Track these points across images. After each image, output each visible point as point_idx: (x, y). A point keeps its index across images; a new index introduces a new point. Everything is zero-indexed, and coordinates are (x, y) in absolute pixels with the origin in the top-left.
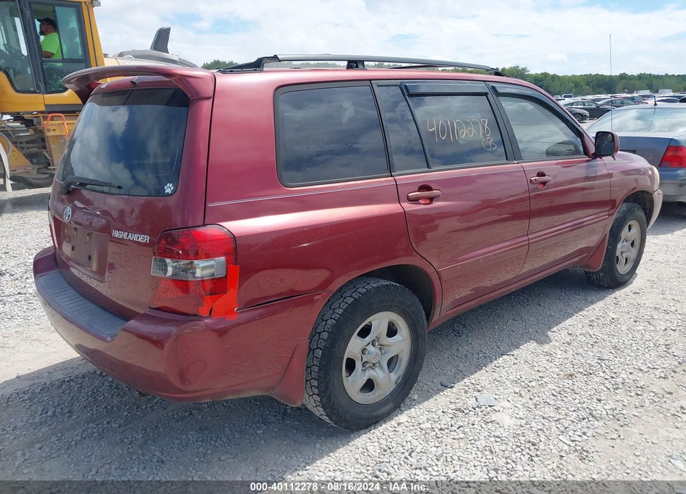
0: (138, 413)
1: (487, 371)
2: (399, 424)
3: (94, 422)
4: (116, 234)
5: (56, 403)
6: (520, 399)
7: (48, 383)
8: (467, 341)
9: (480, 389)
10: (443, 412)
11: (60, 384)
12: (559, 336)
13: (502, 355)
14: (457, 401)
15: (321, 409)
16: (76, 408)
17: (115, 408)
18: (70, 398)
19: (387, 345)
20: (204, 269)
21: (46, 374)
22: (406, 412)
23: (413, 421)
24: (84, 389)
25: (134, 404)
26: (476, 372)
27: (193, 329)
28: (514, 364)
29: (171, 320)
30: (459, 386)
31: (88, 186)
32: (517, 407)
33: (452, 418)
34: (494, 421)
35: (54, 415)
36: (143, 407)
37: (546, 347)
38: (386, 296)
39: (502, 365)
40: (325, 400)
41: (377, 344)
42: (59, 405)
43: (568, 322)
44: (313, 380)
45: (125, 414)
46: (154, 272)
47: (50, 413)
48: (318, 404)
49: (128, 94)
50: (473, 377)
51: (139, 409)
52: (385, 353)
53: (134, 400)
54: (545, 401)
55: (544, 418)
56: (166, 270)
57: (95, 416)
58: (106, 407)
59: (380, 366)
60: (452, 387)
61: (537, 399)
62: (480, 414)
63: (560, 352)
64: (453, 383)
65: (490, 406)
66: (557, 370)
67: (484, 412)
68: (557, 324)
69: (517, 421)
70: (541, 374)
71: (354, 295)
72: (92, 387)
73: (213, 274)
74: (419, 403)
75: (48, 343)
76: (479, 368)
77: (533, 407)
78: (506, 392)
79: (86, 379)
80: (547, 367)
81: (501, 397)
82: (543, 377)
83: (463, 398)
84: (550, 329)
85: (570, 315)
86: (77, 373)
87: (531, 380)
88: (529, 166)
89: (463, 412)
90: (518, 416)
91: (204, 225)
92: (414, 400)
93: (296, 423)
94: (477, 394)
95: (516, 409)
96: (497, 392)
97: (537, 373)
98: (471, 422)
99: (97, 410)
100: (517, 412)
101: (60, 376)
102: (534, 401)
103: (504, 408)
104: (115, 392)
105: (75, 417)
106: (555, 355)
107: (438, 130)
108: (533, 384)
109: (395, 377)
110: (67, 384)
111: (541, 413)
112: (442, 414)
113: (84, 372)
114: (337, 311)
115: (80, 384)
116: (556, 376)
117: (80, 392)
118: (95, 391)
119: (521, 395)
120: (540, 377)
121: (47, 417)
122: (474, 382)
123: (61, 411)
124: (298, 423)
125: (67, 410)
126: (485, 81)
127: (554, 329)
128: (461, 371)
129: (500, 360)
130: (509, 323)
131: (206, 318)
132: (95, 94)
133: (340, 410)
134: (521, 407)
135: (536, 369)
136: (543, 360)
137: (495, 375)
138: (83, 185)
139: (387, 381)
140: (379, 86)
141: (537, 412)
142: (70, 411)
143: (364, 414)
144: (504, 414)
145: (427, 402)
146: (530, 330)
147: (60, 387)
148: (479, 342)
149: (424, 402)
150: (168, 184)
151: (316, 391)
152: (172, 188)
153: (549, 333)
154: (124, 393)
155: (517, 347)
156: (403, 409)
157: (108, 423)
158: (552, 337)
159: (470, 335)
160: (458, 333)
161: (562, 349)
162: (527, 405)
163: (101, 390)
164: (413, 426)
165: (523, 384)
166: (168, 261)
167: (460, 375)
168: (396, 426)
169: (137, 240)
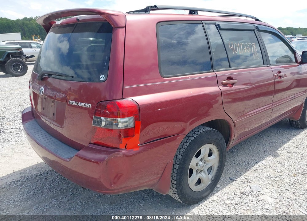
0: (77, 193)
1: (251, 172)
2: (213, 201)
3: (55, 198)
4: (71, 102)
5: (35, 187)
6: (273, 187)
7: (30, 176)
8: (238, 155)
9: (250, 181)
10: (235, 194)
11: (35, 176)
12: (283, 153)
13: (257, 163)
14: (240, 188)
15: (177, 195)
16: (45, 191)
17: (65, 191)
18: (41, 184)
19: (208, 161)
20: (123, 123)
21: (28, 171)
22: (215, 194)
23: (221, 199)
24: (48, 179)
25: (74, 188)
26: (246, 172)
27: (116, 156)
28: (264, 168)
29: (104, 151)
30: (239, 180)
31: (52, 76)
32: (272, 192)
33: (240, 198)
34: (263, 200)
35: (34, 194)
36: (79, 190)
37: (278, 159)
38: (210, 136)
39: (258, 168)
40: (179, 191)
41: (203, 160)
42: (36, 188)
43: (285, 146)
44: (173, 180)
45: (70, 193)
46: (93, 124)
47: (32, 193)
48: (175, 193)
49: (75, 26)
50: (245, 175)
51: (77, 191)
52: (207, 165)
53: (74, 186)
54: (286, 189)
55: (288, 198)
56: (101, 123)
57: (55, 195)
58: (60, 190)
59: (204, 172)
60: (236, 180)
61: (281, 187)
62: (254, 195)
63: (286, 162)
64: (236, 178)
65: (258, 191)
66: (287, 171)
67: (256, 195)
68: (280, 147)
69: (274, 200)
70: (279, 174)
71: (194, 135)
72: (52, 178)
73: (127, 126)
74: (221, 189)
75: (27, 154)
76: (247, 170)
77: (281, 192)
78: (264, 183)
79: (49, 174)
80: (282, 170)
81: (263, 186)
82: (281, 176)
83: (243, 187)
84: (277, 149)
85: (286, 142)
86: (43, 170)
87: (275, 177)
88: (274, 68)
89: (245, 194)
90: (275, 197)
91: (123, 98)
92: (218, 187)
93: (160, 200)
94: (249, 184)
95: (273, 193)
96: (260, 184)
97: (278, 173)
98: (250, 200)
99: (56, 191)
100: (273, 195)
101: (35, 172)
102: (280, 188)
103: (266, 193)
104: (64, 182)
105: (44, 195)
106: (284, 163)
107: (234, 48)
108: (277, 179)
109: (210, 176)
110: (39, 177)
111: (286, 196)
112: (234, 195)
113: (47, 170)
114: (185, 144)
115: (46, 177)
116: (287, 175)
117: (46, 181)
118: (54, 181)
119: (273, 185)
120: (280, 175)
121: (30, 195)
122: (246, 178)
123: (37, 192)
124: (161, 200)
125: (40, 191)
126: (253, 24)
127: (280, 149)
128: (239, 172)
129: (257, 166)
130: (256, 146)
131: (123, 150)
132: (54, 27)
133: (186, 195)
134: (275, 192)
135: (277, 171)
136: (279, 166)
137: (256, 174)
138: (50, 75)
139: (207, 178)
140: (206, 24)
141: (284, 195)
142: (42, 192)
143: (197, 197)
144: (266, 196)
145: (224, 189)
146: (268, 150)
147: (35, 178)
148: (244, 156)
149: (223, 188)
150: (102, 75)
151: (175, 186)
152: (104, 78)
153: (277, 151)
154: (68, 182)
155: (264, 159)
156: (213, 192)
157: (62, 199)
158: (279, 154)
159: (238, 152)
160: (232, 151)
161: (286, 160)
162: (277, 191)
163: (56, 180)
164: (221, 202)
165: (272, 179)
166: (103, 118)
167: (239, 174)
168: (212, 202)
169: (83, 106)
